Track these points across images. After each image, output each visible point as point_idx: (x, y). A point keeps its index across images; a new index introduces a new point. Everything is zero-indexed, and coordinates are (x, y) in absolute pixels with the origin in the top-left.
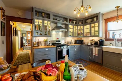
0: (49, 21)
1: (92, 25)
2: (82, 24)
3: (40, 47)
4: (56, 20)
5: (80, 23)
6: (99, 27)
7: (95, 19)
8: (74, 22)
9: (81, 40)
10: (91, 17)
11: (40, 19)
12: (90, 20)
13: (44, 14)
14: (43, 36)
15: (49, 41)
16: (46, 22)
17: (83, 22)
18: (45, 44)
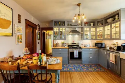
0: (64, 27)
1: (113, 25)
2: (102, 24)
3: (58, 47)
4: (71, 25)
5: (100, 24)
6: (120, 27)
7: (117, 17)
8: (92, 24)
9: (101, 43)
10: (112, 15)
11: (58, 27)
12: (111, 19)
13: (60, 23)
14: (59, 39)
15: (65, 43)
16: (61, 28)
17: (103, 22)
18: (62, 46)
